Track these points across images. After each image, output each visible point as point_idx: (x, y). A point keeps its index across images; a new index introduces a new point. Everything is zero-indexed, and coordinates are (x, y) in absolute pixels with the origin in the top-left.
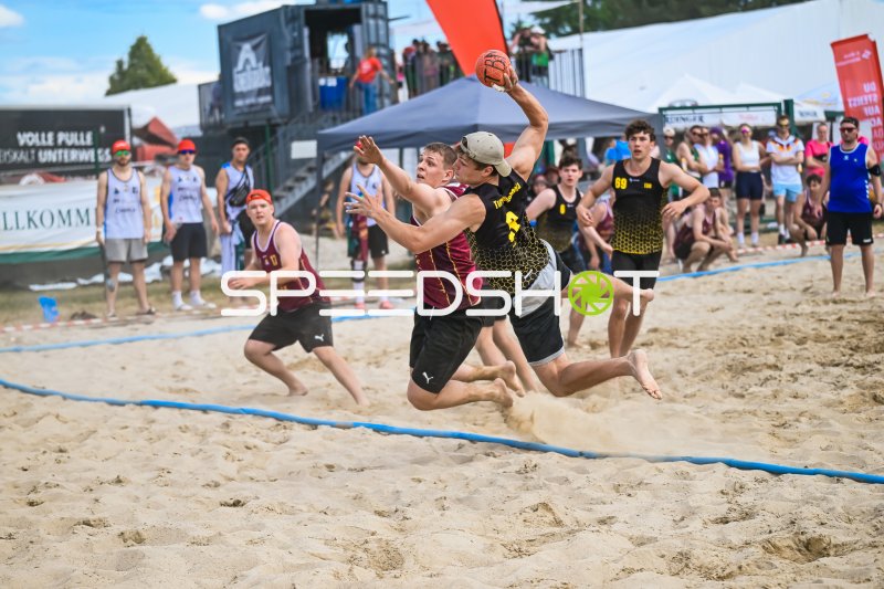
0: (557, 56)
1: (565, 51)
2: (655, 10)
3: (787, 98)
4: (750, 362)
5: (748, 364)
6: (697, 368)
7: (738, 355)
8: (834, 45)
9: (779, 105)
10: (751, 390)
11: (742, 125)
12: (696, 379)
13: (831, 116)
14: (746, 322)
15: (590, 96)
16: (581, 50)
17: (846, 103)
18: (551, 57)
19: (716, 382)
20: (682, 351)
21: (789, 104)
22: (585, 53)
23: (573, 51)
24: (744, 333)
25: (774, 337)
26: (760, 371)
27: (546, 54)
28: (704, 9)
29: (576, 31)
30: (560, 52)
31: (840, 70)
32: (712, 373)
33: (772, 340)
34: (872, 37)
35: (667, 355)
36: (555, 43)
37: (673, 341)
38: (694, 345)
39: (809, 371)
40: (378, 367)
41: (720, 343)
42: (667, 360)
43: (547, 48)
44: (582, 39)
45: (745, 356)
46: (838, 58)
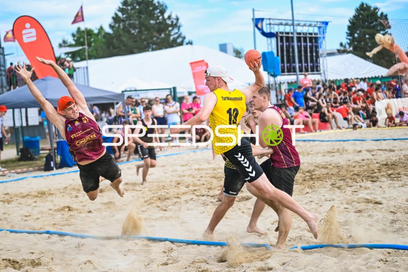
0: (77, 70)
1: (80, 68)
2: (115, 51)
3: (174, 86)
4: (167, 196)
5: (167, 197)
6: (146, 199)
7: (162, 193)
8: (191, 64)
9: (170, 89)
10: (170, 207)
11: (156, 98)
12: (146, 204)
13: (190, 94)
14: (164, 179)
16: (87, 67)
17: (196, 88)
18: (75, 70)
19: (154, 205)
20: (137, 193)
21: (174, 88)
22: (89, 68)
23: (84, 68)
24: (163, 184)
25: (176, 185)
26: (172, 199)
27: (73, 70)
28: (135, 51)
29: (82, 60)
30: (78, 68)
31: (194, 74)
32: (152, 201)
33: (175, 186)
34: (206, 61)
35: (133, 194)
36: (76, 65)
37: (134, 188)
38: (143, 190)
39: (192, 199)
40: (9, 204)
41: (154, 188)
42: (133, 196)
43: (73, 67)
44: (87, 63)
45: (165, 193)
46: (193, 69)
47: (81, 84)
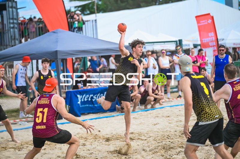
0: (86, 23)
1: (89, 21)
2: (124, 4)
3: (180, 39)
4: (172, 145)
5: (171, 146)
6: (151, 148)
7: (167, 142)
8: (196, 17)
9: (176, 42)
10: (173, 157)
11: (162, 50)
12: (151, 153)
13: (195, 46)
14: (169, 129)
15: (99, 38)
16: (96, 20)
17: (201, 41)
18: (84, 23)
19: (159, 153)
20: (143, 142)
21: (180, 41)
22: (98, 21)
23: (93, 21)
24: (168, 134)
25: (180, 135)
26: (177, 149)
27: (82, 22)
28: (142, 4)
29: (92, 13)
30: (87, 21)
31: (199, 27)
32: (157, 150)
33: (180, 136)
34: (212, 15)
35: (138, 143)
36: (85, 18)
37: (140, 137)
38: (148, 139)
40: (19, 151)
41: (159, 138)
42: (138, 145)
43: (82, 20)
44: (96, 16)
45: (170, 143)
46: (198, 22)
47: (90, 36)
